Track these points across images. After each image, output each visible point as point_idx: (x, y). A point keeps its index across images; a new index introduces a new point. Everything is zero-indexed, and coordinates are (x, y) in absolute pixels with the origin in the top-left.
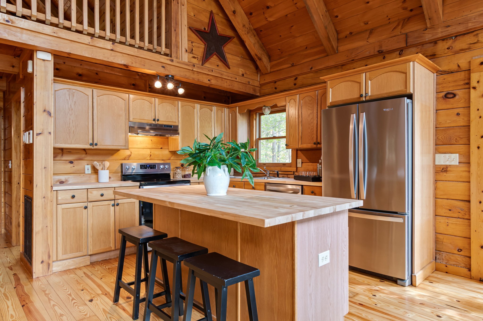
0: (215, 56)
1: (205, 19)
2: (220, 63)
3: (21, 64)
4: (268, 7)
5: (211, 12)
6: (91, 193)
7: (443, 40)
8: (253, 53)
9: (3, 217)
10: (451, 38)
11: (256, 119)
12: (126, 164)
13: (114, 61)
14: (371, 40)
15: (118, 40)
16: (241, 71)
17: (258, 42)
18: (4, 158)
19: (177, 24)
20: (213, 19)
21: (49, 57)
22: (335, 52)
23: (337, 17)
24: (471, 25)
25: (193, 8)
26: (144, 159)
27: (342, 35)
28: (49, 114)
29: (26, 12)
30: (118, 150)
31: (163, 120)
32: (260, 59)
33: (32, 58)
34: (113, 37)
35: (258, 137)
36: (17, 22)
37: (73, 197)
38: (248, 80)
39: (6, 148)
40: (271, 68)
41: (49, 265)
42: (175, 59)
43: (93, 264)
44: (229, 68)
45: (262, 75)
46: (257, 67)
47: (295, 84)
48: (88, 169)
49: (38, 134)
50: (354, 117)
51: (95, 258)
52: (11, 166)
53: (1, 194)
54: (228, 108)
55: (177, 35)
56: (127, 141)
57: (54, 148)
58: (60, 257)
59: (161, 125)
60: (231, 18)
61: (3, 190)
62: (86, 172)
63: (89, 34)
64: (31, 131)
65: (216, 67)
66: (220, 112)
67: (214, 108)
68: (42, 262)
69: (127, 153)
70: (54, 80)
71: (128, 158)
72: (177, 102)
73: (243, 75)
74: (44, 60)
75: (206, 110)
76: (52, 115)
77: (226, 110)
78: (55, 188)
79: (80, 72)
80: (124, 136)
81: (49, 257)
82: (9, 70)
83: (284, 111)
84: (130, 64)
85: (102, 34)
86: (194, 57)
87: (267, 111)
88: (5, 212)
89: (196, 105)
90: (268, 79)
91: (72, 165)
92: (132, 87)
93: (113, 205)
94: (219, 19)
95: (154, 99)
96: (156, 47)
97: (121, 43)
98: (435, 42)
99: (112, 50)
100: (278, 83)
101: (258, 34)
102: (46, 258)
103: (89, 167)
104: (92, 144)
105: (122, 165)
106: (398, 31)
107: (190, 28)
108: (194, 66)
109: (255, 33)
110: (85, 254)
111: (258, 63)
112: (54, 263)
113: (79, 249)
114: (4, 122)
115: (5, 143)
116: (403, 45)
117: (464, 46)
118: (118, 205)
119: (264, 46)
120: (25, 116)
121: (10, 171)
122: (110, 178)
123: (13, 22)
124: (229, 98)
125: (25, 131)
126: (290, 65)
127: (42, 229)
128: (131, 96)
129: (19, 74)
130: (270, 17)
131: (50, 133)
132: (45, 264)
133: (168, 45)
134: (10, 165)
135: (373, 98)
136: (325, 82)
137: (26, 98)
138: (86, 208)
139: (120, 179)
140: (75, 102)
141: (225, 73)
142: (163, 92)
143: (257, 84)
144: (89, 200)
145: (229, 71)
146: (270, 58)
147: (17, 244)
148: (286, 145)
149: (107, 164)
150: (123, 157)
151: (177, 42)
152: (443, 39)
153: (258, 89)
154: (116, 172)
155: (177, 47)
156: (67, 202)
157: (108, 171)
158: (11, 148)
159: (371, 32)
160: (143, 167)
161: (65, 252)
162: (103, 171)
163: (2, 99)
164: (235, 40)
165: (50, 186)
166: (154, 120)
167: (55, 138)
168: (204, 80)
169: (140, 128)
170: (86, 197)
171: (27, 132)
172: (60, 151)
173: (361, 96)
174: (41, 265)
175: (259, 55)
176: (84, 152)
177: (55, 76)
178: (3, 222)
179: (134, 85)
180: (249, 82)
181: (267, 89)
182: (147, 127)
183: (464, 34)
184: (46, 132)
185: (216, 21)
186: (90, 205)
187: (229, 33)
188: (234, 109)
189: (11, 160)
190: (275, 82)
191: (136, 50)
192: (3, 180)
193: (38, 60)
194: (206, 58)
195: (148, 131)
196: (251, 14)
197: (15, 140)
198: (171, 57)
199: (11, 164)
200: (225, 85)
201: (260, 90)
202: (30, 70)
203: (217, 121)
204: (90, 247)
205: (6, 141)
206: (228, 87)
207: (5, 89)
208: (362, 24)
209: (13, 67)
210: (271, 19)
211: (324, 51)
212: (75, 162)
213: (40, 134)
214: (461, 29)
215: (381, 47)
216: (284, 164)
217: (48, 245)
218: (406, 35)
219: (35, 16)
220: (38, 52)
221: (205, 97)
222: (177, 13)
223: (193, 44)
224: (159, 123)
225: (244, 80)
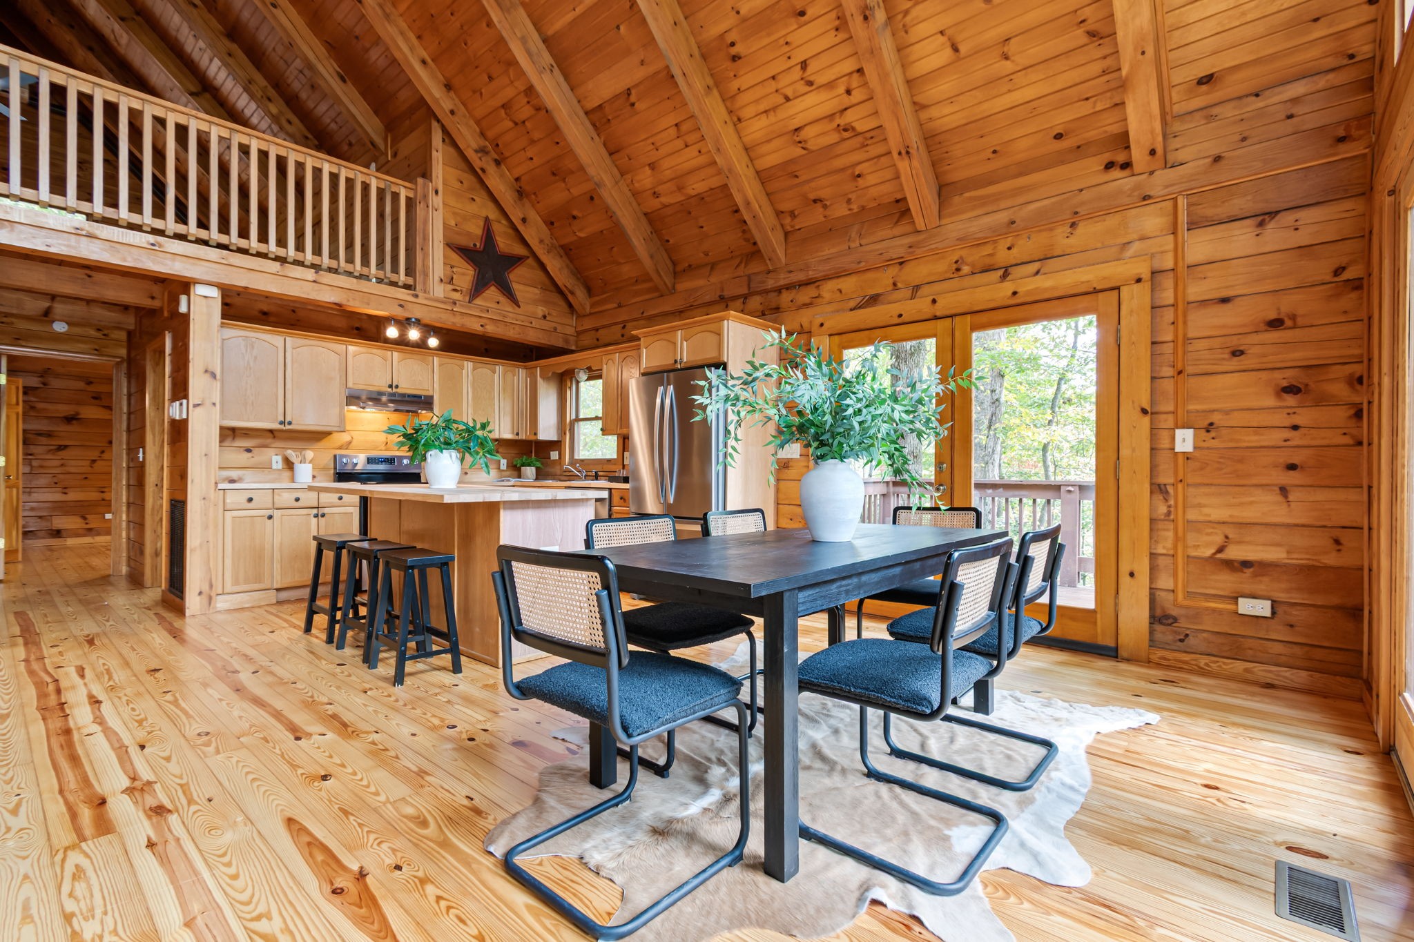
0: (493, 288)
1: (476, 229)
2: (502, 299)
3: (166, 294)
4: (574, 217)
5: (487, 219)
6: (279, 495)
7: (787, 289)
8: (560, 284)
9: (124, 546)
10: (795, 287)
11: (570, 388)
12: (342, 456)
13: (318, 298)
14: (714, 279)
15: (325, 266)
16: (540, 310)
17: (567, 266)
18: (128, 444)
19: (425, 238)
20: (488, 230)
21: (214, 293)
22: (672, 291)
23: (668, 241)
24: (811, 274)
25: (455, 214)
26: (375, 449)
27: (679, 268)
28: (214, 376)
29: (181, 229)
30: (329, 433)
31: (407, 386)
32: (572, 293)
33: (187, 293)
34: (317, 260)
35: (574, 417)
36: (167, 245)
37: (250, 500)
38: (554, 325)
39: (132, 428)
40: (591, 307)
41: (210, 598)
42: (420, 294)
43: (279, 603)
44: (519, 307)
45: (579, 317)
46: (570, 306)
47: (623, 336)
48: (277, 462)
49: (196, 406)
50: (661, 389)
51: (284, 595)
52: (144, 458)
53: (121, 506)
54: (526, 368)
55: (425, 256)
56: (342, 419)
57: (222, 428)
58: (229, 588)
59: (403, 395)
60: (521, 228)
61: (124, 499)
62: (274, 466)
63: (277, 259)
64: (184, 401)
65: (495, 305)
66: (509, 375)
67: (499, 369)
68: (200, 593)
69: (345, 437)
70: (222, 323)
71: (348, 445)
72: (431, 358)
73: (545, 317)
74: (206, 297)
75: (484, 371)
76: (218, 376)
77: (522, 373)
78: (221, 486)
79: (265, 308)
80: (337, 410)
81: (211, 586)
82: (147, 303)
83: (600, 377)
84: (344, 302)
85: (300, 256)
86: (455, 290)
87: (583, 376)
88: (128, 538)
89: (466, 363)
90: (588, 324)
91: (249, 455)
92: (355, 332)
93: (316, 516)
94: (499, 229)
95: (389, 353)
96: (389, 274)
97: (330, 270)
98: (779, 290)
99: (314, 282)
100: (600, 331)
101: (567, 255)
102: (205, 588)
103: (279, 458)
104: (282, 423)
105: (335, 456)
106: (740, 272)
107: (449, 245)
108: (455, 304)
109: (562, 252)
110: (269, 587)
111: (570, 297)
112: (219, 597)
113: (258, 578)
114: (129, 382)
115: (129, 419)
116: (746, 291)
117: (807, 300)
118: (323, 515)
119: (579, 273)
120: (172, 376)
121: (142, 466)
122: (314, 477)
123: (160, 246)
124: (532, 352)
125: (173, 400)
126: (615, 305)
127: (201, 545)
128: (351, 348)
129: (161, 309)
130: (580, 230)
131: (214, 404)
132: (204, 598)
133: (410, 271)
134: (141, 455)
135: (689, 365)
136: (639, 339)
137: (174, 347)
138: (270, 517)
139: (332, 478)
140: (256, 358)
141: (510, 315)
142: (402, 342)
143: (570, 331)
144: (276, 506)
145: (518, 310)
146: (590, 291)
147: (153, 584)
148: (602, 430)
149: (310, 454)
150: (339, 444)
151: (425, 266)
152: (789, 287)
153: (572, 339)
154: (325, 469)
155: (426, 275)
156: (240, 507)
157: (310, 466)
158: (143, 427)
159: (713, 266)
160: (370, 460)
161: (236, 582)
162: (303, 465)
163: (125, 344)
164: (530, 261)
165: (213, 482)
166: (391, 386)
167: (222, 411)
168: (474, 326)
169: (371, 399)
170: (271, 501)
171: (178, 403)
172: (230, 433)
173: (676, 361)
174: (198, 598)
175: (570, 287)
176: (270, 435)
177: (223, 318)
178: (124, 554)
179: (357, 329)
180: (555, 329)
181: (587, 340)
182: (384, 399)
183: (807, 284)
184: (208, 403)
185: (496, 232)
186: (277, 514)
187: (519, 250)
188: (534, 370)
189: (144, 448)
190: (597, 330)
191: (355, 280)
192: (124, 483)
193: (197, 298)
194: (477, 289)
195: (385, 405)
196: (552, 223)
197: (152, 414)
198: (415, 290)
199: (144, 453)
200: (511, 334)
201: (577, 341)
202: (183, 309)
203: (504, 390)
204: (277, 577)
205: (132, 416)
206: (517, 336)
207: (132, 327)
208: (702, 255)
209: (153, 298)
210: (582, 235)
211: (656, 289)
212: (255, 451)
213: (199, 405)
214: (801, 276)
215: (722, 290)
216: (609, 461)
217: (210, 569)
218: (749, 276)
219: (193, 235)
220: (197, 285)
221: (486, 350)
222: (425, 222)
223: (454, 270)
224: (399, 390)
225: (546, 325)
